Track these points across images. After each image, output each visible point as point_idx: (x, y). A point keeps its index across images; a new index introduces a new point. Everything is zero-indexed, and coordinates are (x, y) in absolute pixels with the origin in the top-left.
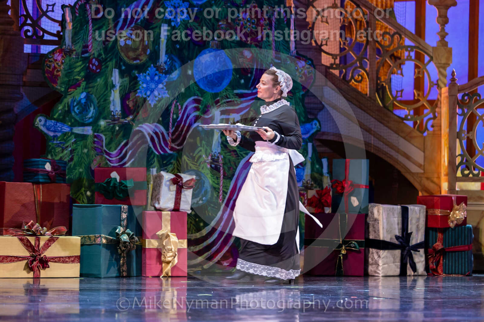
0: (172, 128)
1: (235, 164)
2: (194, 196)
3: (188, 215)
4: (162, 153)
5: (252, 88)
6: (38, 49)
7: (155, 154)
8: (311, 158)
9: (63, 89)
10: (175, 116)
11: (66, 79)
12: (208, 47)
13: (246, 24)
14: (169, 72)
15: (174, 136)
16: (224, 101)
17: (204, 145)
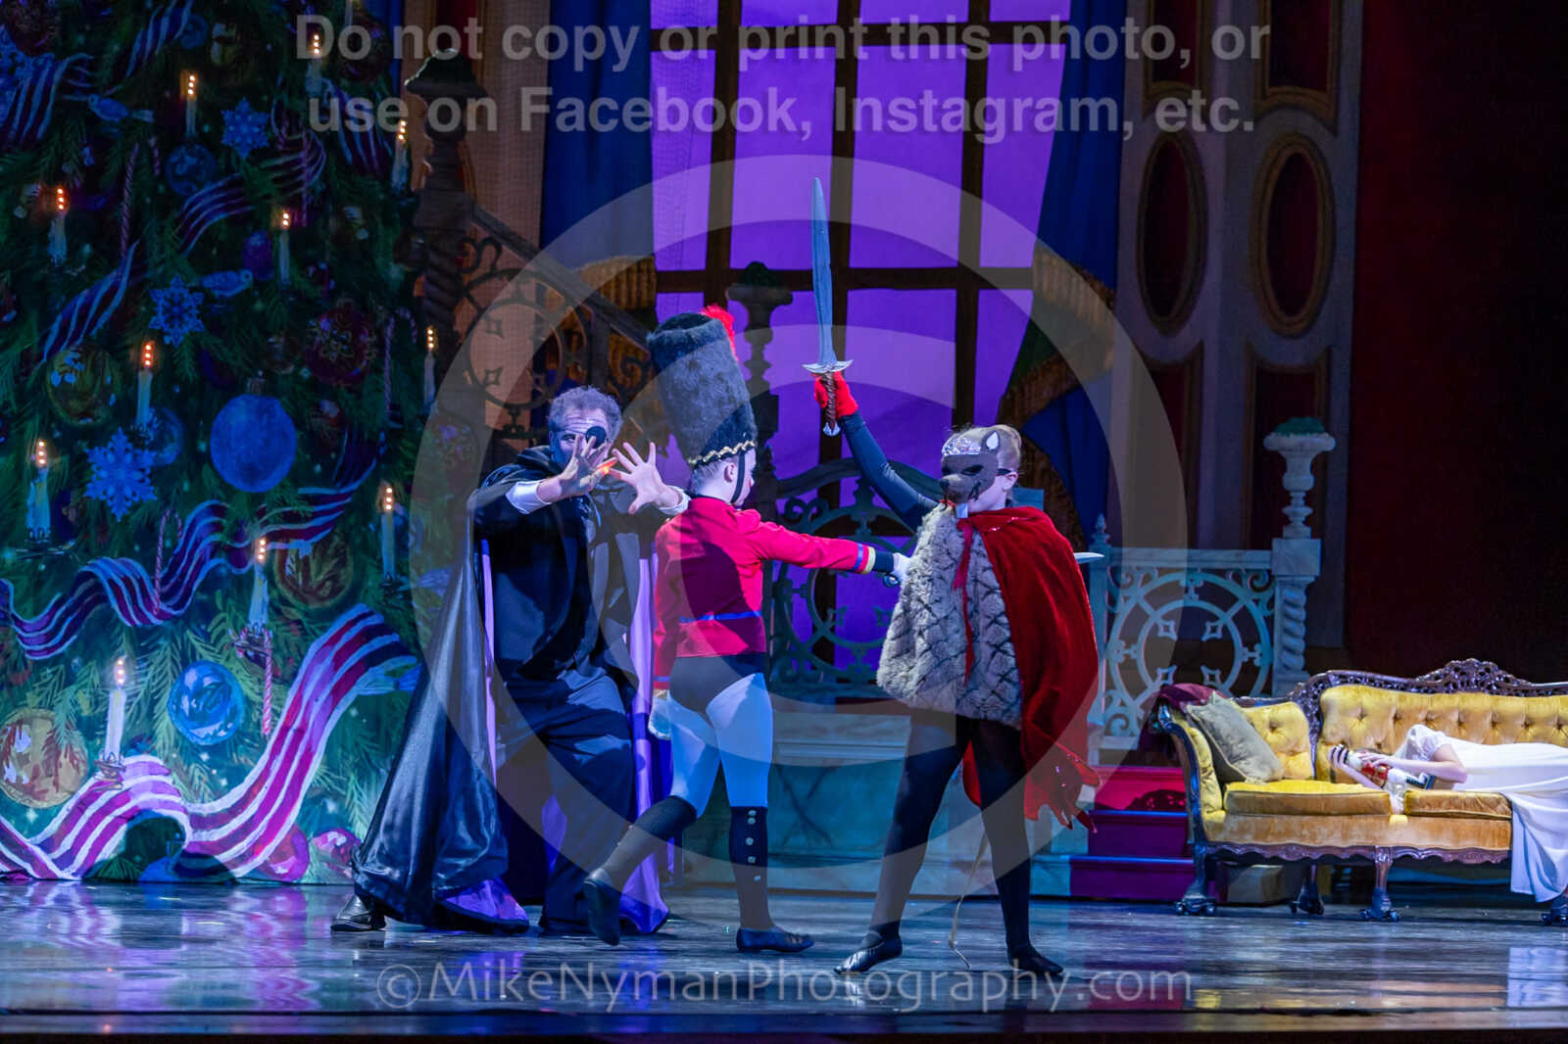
0: (163, 568)
1: (299, 650)
4: (138, 623)
5: (338, 485)
7: (123, 625)
10: (168, 544)
12: (243, 392)
13: (328, 341)
14: (157, 445)
15: (167, 587)
16: (275, 511)
17: (230, 608)
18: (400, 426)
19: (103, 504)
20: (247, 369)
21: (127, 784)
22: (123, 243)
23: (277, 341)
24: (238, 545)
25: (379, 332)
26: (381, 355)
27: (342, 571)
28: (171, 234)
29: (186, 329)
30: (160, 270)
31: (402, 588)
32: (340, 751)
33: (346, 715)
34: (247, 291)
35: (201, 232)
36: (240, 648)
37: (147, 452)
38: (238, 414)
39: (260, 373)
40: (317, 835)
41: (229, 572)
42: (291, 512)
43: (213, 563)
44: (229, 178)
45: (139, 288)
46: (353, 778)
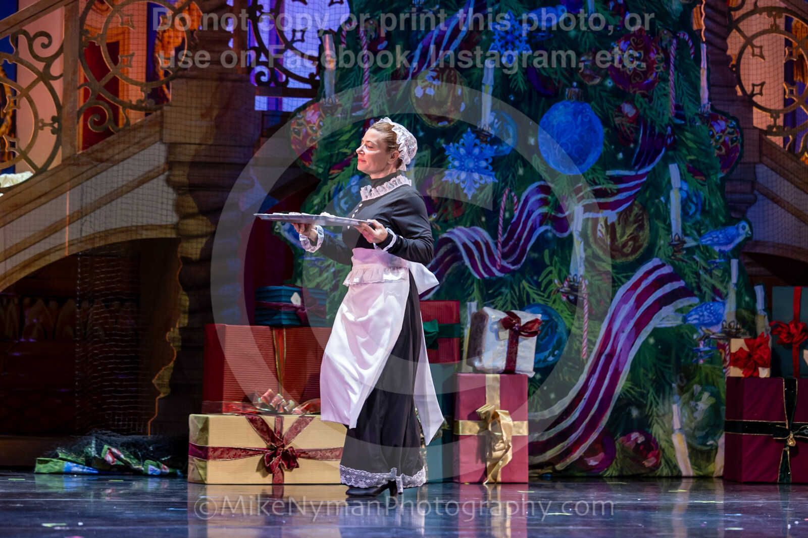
0: (504, 233)
2: (539, 349)
3: (531, 380)
4: (486, 276)
5: (637, 168)
6: (279, 103)
7: (474, 278)
8: (736, 285)
9: (321, 171)
10: (507, 215)
11: (326, 154)
12: (562, 99)
14: (497, 140)
15: (507, 248)
16: (589, 189)
17: (556, 263)
18: (683, 122)
20: (565, 82)
23: (587, 60)
24: (560, 215)
25: (665, 51)
26: (667, 68)
27: (641, 234)
29: (517, 52)
31: (685, 246)
32: (642, 370)
33: (646, 342)
36: (564, 294)
37: (489, 146)
38: (559, 116)
39: (575, 84)
40: (623, 434)
41: (554, 236)
42: (601, 189)
43: (542, 229)
46: (651, 391)
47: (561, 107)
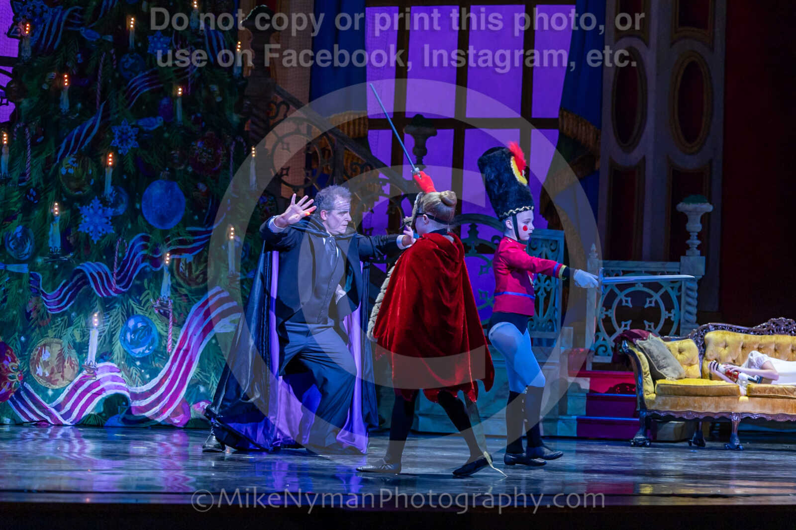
0: (118, 267)
1: (186, 309)
4: (105, 295)
5: (207, 226)
7: (97, 297)
10: (120, 255)
11: (1, 210)
12: (158, 179)
13: (201, 153)
14: (115, 205)
15: (120, 277)
16: (174, 239)
17: (152, 288)
19: (87, 235)
20: (160, 167)
21: (99, 377)
22: (98, 103)
23: (176, 153)
24: (156, 256)
25: (227, 149)
26: (228, 160)
28: (122, 98)
29: (130, 147)
30: (117, 116)
32: (206, 361)
33: (209, 343)
34: (160, 128)
35: (137, 97)
36: (156, 308)
37: (109, 208)
38: (156, 190)
39: (167, 169)
40: (194, 403)
41: (151, 269)
42: (183, 239)
43: (143, 265)
44: (151, 70)
45: (106, 125)
46: (213, 374)
47: (158, 184)
